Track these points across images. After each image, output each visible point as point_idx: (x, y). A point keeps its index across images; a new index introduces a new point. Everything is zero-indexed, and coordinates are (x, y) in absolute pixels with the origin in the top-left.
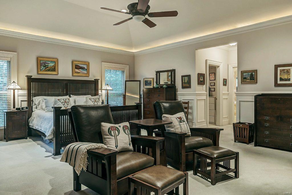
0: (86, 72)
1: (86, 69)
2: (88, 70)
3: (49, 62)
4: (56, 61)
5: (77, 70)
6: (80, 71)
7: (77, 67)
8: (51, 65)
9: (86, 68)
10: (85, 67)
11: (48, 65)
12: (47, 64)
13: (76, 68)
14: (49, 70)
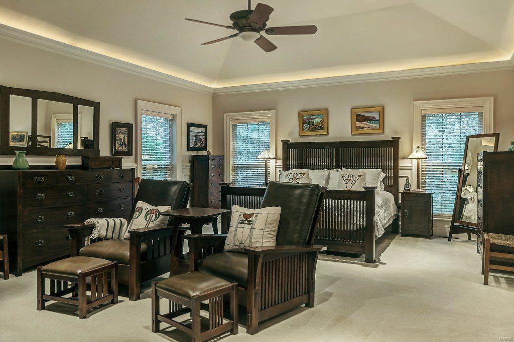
0: (378, 126)
1: (378, 120)
2: (381, 121)
3: (315, 117)
4: (325, 114)
5: (359, 124)
6: (366, 124)
7: (360, 118)
8: (318, 120)
9: (378, 118)
10: (377, 116)
11: (313, 122)
12: (311, 121)
13: (358, 120)
14: (315, 129)
